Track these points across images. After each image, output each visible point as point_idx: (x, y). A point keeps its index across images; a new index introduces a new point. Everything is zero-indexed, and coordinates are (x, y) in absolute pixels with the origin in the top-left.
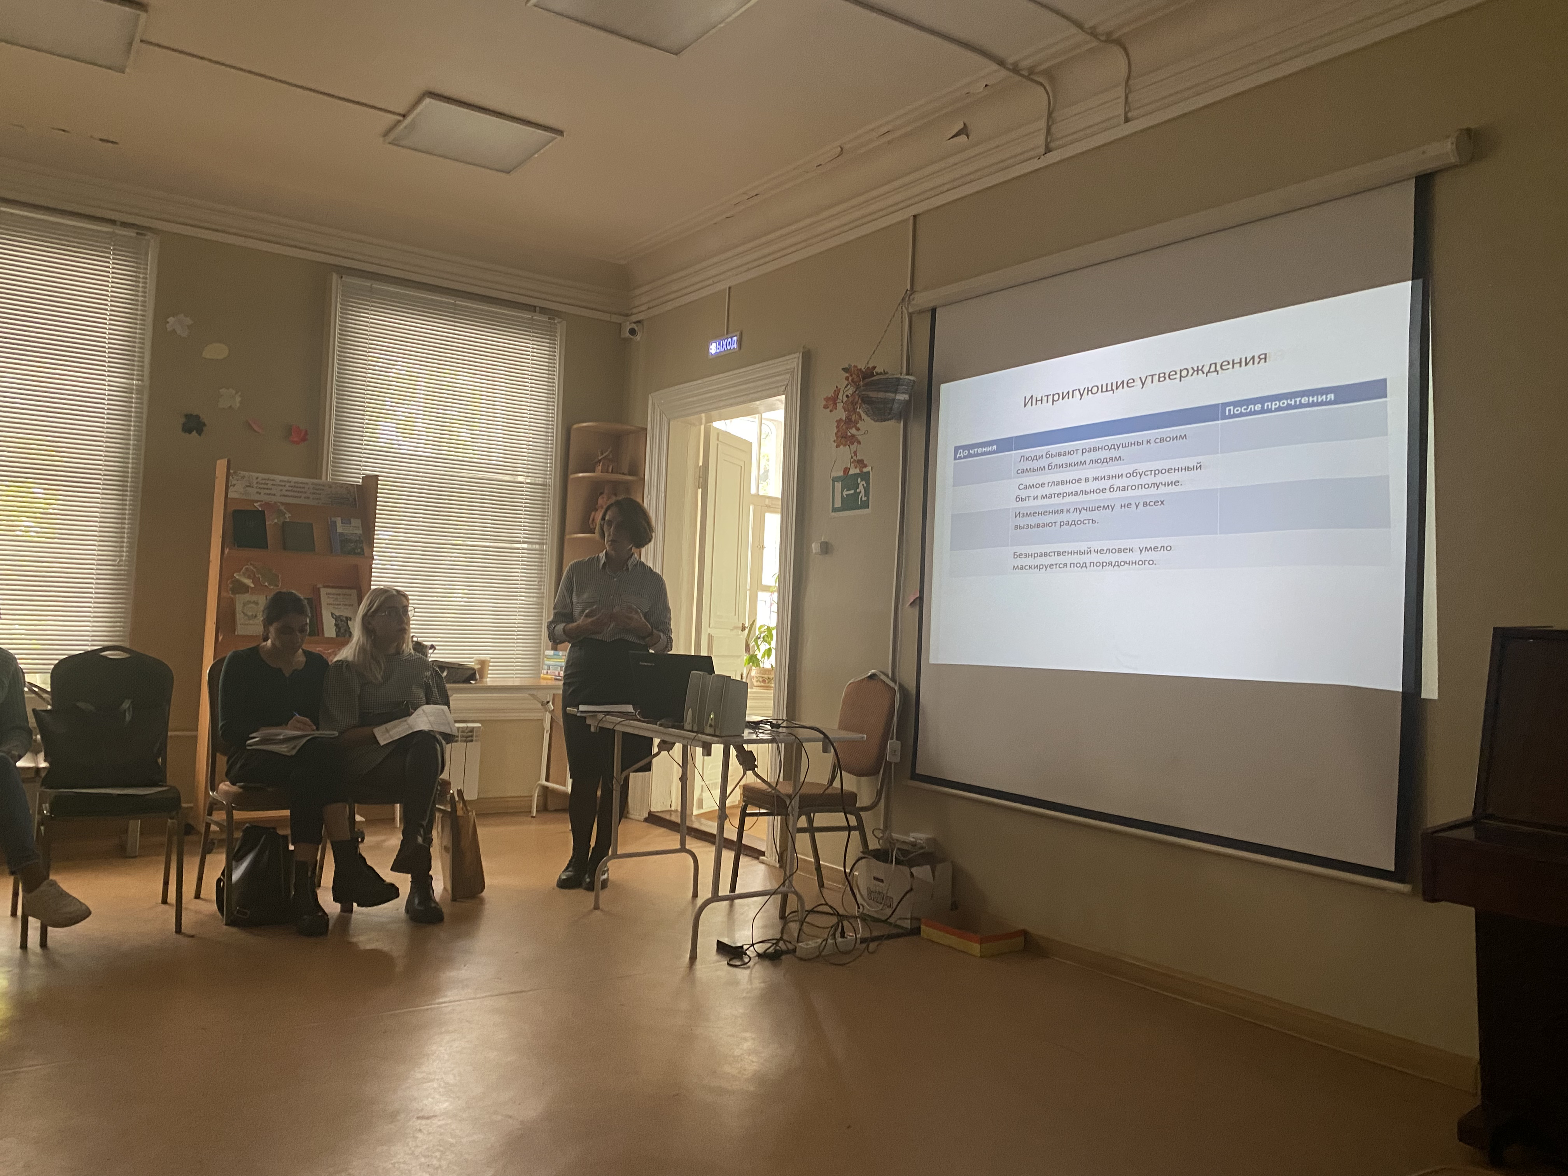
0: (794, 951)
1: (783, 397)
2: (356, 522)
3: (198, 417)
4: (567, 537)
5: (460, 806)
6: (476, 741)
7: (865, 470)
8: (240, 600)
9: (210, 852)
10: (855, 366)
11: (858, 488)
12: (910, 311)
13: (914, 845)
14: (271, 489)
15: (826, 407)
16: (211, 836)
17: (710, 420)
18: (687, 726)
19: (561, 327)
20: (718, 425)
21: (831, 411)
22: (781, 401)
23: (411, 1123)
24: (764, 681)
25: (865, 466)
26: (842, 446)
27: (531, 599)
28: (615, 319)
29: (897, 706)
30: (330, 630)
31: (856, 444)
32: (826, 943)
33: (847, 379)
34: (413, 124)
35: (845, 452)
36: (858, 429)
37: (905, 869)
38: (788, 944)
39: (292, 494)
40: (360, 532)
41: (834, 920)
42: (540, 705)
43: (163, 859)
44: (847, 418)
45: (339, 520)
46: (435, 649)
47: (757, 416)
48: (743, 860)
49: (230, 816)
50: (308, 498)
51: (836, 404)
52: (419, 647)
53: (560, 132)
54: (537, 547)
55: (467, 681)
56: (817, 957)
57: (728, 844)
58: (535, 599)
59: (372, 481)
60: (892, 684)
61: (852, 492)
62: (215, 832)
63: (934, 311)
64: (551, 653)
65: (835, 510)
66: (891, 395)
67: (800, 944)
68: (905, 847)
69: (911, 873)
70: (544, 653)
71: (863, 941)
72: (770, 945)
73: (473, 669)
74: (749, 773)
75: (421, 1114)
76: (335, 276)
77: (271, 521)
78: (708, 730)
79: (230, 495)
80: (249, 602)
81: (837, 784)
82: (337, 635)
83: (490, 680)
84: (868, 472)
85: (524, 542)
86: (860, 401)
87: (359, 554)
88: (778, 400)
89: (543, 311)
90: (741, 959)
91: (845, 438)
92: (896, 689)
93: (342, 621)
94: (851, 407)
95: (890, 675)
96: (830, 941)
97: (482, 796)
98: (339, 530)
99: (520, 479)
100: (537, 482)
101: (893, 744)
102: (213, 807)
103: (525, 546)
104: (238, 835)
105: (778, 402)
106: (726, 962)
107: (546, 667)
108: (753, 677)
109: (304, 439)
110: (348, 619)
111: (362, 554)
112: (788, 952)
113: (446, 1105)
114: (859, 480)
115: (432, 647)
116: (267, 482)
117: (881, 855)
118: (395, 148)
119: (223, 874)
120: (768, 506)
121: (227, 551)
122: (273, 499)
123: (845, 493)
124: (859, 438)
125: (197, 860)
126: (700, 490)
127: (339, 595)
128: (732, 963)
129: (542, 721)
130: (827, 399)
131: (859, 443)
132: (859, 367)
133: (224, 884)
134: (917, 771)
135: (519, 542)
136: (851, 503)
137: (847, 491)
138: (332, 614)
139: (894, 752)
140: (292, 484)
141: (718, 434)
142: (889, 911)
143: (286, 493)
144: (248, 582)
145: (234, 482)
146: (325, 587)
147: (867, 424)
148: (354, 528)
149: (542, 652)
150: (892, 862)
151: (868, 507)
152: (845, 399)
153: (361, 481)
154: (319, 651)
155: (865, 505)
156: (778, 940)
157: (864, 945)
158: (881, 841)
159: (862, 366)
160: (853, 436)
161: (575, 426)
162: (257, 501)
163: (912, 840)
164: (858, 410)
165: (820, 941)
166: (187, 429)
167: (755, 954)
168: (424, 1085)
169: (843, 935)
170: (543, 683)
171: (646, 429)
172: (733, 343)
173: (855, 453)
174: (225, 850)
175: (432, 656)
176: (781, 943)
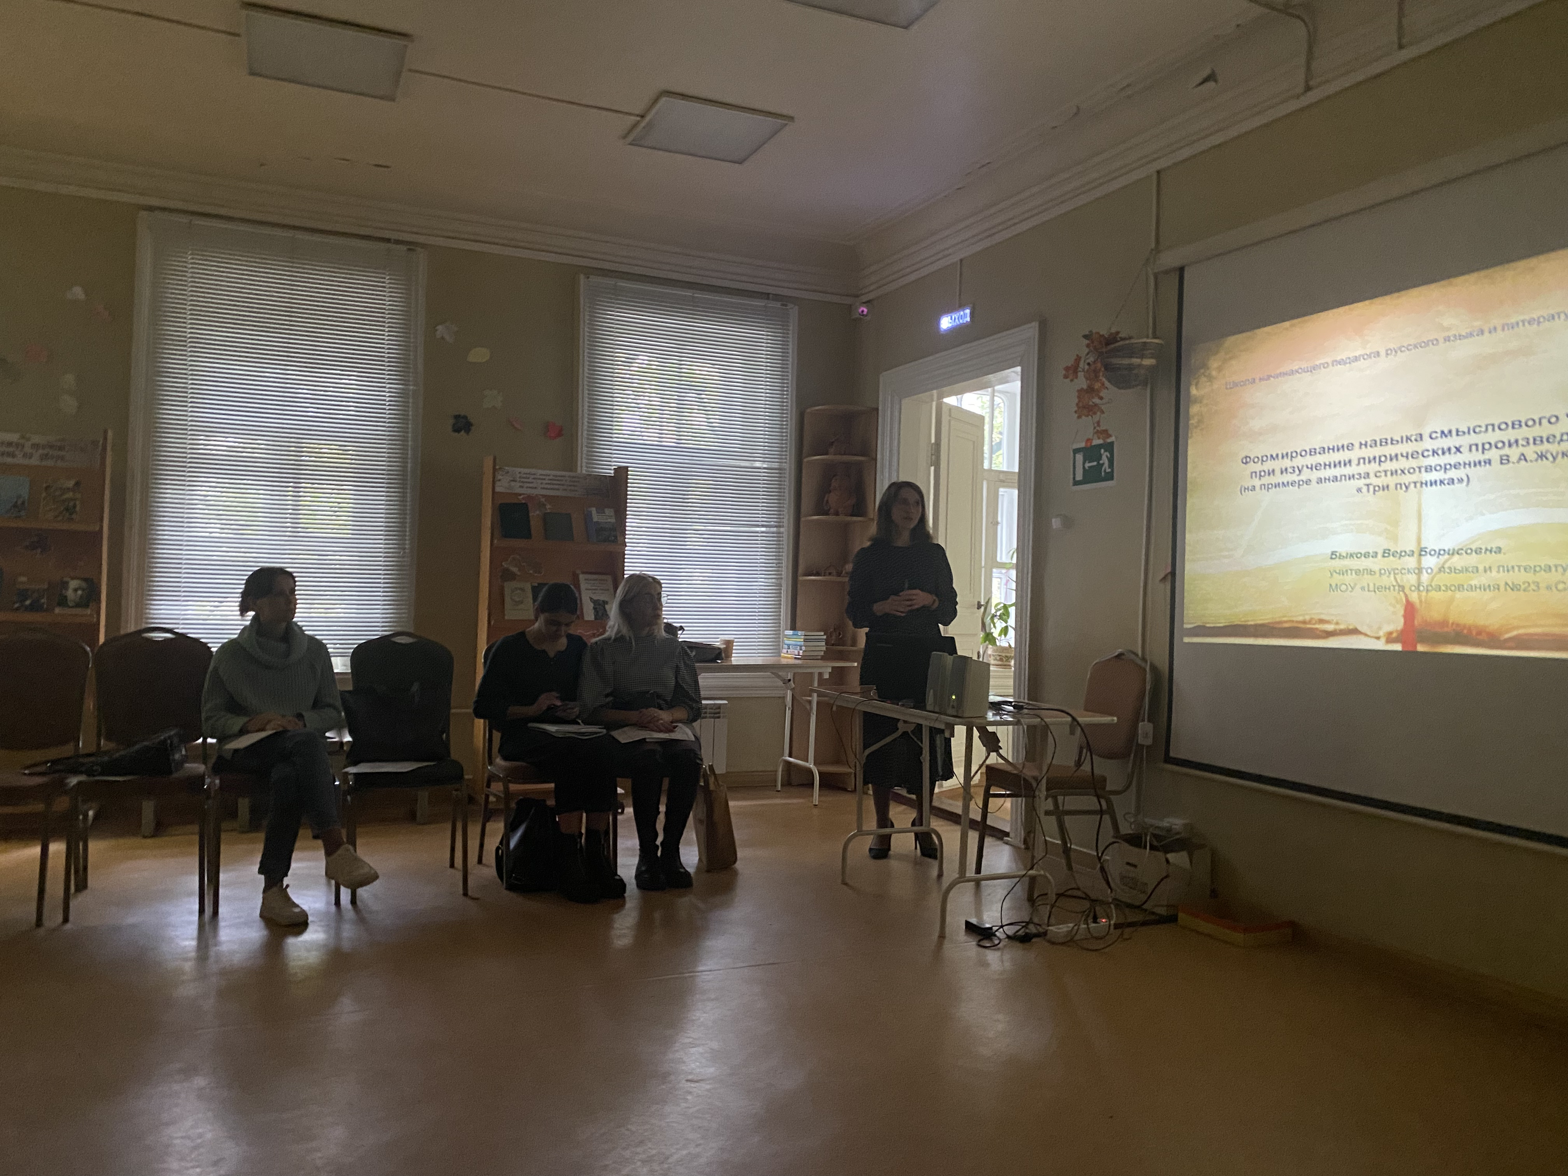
0: (1045, 934)
1: (1019, 369)
2: (609, 512)
3: (465, 417)
4: (803, 519)
5: (712, 780)
6: (724, 717)
7: (1109, 440)
8: (509, 586)
9: (488, 821)
10: (1098, 333)
11: (1101, 459)
12: (1156, 271)
13: (1169, 830)
14: (532, 483)
15: (1066, 377)
16: (490, 806)
17: (941, 396)
18: (929, 707)
19: (794, 311)
20: (951, 400)
21: (1072, 380)
22: (1016, 373)
23: (681, 1085)
24: (1001, 660)
25: (1110, 436)
26: (1083, 417)
27: (770, 580)
28: (848, 301)
29: (1148, 687)
30: (589, 614)
31: (1099, 413)
32: (1078, 929)
33: (1088, 346)
34: (650, 125)
35: (1088, 422)
36: (1101, 398)
37: (1160, 855)
38: (1038, 927)
39: (552, 486)
40: (613, 520)
41: (1087, 904)
42: (781, 683)
43: (449, 826)
44: (1089, 387)
45: (594, 510)
46: (684, 630)
47: (990, 389)
48: (988, 841)
49: (506, 788)
50: (566, 490)
51: (1077, 373)
52: (671, 629)
53: (791, 118)
54: (775, 529)
55: (714, 660)
56: (1069, 941)
57: (973, 824)
58: (773, 580)
59: (622, 473)
60: (1143, 665)
61: (1095, 463)
62: (492, 802)
63: (1181, 270)
64: (791, 632)
65: (1076, 483)
66: (1136, 361)
67: (1050, 928)
68: (1157, 832)
69: (1167, 861)
70: (783, 632)
71: (1117, 926)
72: (1020, 927)
73: (719, 649)
74: (993, 755)
75: (690, 1077)
76: (582, 276)
77: (535, 514)
78: (950, 711)
79: (498, 489)
80: (516, 589)
81: (1086, 767)
82: (596, 619)
83: (736, 660)
84: (1112, 443)
85: (763, 526)
86: (1103, 369)
87: (613, 541)
88: (1014, 372)
89: (777, 297)
90: (991, 940)
91: (1086, 409)
92: (1148, 669)
93: (599, 605)
94: (1092, 375)
95: (1140, 653)
96: (1084, 926)
97: (729, 770)
98: (595, 519)
99: (758, 464)
100: (773, 466)
101: (1145, 728)
102: (492, 778)
103: (763, 529)
104: (513, 805)
105: (1013, 374)
106: (974, 943)
107: (786, 646)
108: (990, 655)
109: (560, 434)
110: (605, 603)
111: (615, 541)
112: (1038, 935)
113: (712, 1070)
114: (1102, 451)
115: (681, 628)
116: (528, 476)
117: (1135, 840)
118: (636, 148)
119: (501, 843)
120: (1003, 481)
121: (496, 541)
122: (534, 492)
123: (1087, 465)
124: (1103, 407)
125: (478, 829)
126: (932, 468)
127: (596, 580)
128: (982, 943)
129: (783, 698)
130: (1067, 369)
131: (1103, 412)
132: (1101, 333)
133: (502, 852)
134: (1172, 754)
135: (758, 526)
136: (1093, 476)
137: (1089, 462)
138: (591, 599)
139: (1146, 735)
140: (551, 477)
141: (950, 410)
142: (1143, 897)
143: (546, 486)
144: (515, 570)
145: (500, 477)
146: (583, 573)
147: (1109, 392)
148: (607, 517)
149: (781, 632)
150: (1145, 848)
151: (1112, 478)
152: (1087, 367)
153: (612, 472)
154: (580, 633)
155: (1110, 477)
156: (1028, 923)
157: (1119, 931)
158: (1133, 826)
159: (1104, 332)
160: (1096, 405)
161: (808, 410)
162: (520, 495)
163: (1168, 825)
164: (1101, 378)
165: (1071, 925)
166: (457, 430)
167: (1005, 936)
168: (690, 1050)
169: (1095, 920)
170: (784, 661)
171: (877, 409)
172: (964, 316)
173: (1098, 423)
174: (503, 819)
175: (682, 637)
176: (1031, 926)
